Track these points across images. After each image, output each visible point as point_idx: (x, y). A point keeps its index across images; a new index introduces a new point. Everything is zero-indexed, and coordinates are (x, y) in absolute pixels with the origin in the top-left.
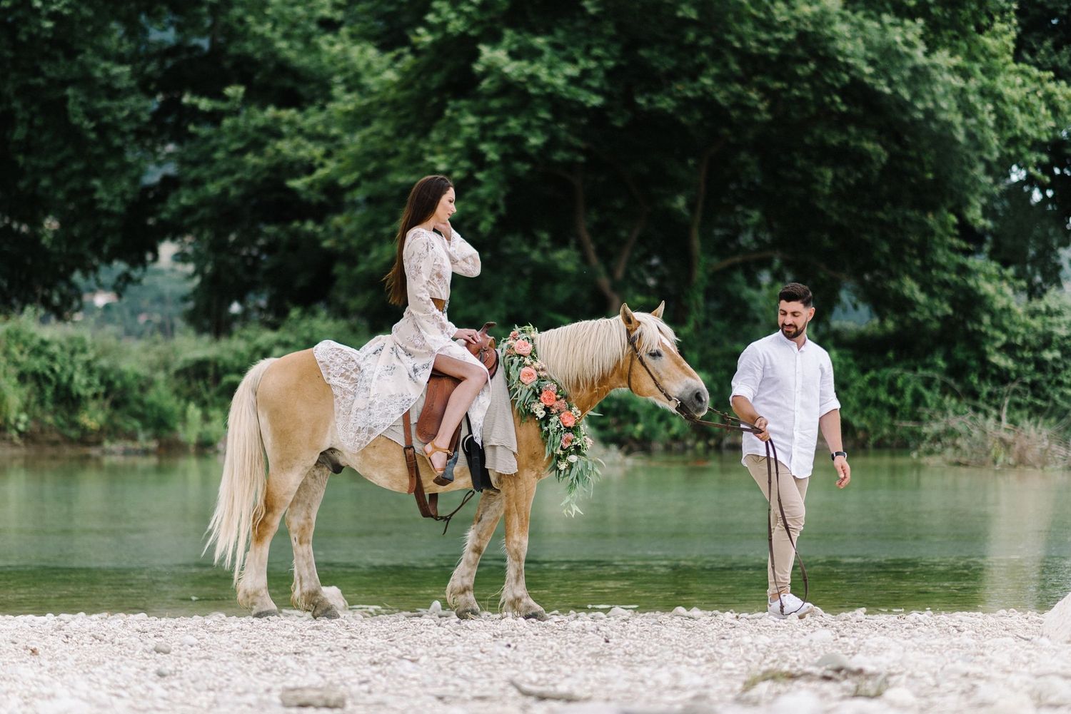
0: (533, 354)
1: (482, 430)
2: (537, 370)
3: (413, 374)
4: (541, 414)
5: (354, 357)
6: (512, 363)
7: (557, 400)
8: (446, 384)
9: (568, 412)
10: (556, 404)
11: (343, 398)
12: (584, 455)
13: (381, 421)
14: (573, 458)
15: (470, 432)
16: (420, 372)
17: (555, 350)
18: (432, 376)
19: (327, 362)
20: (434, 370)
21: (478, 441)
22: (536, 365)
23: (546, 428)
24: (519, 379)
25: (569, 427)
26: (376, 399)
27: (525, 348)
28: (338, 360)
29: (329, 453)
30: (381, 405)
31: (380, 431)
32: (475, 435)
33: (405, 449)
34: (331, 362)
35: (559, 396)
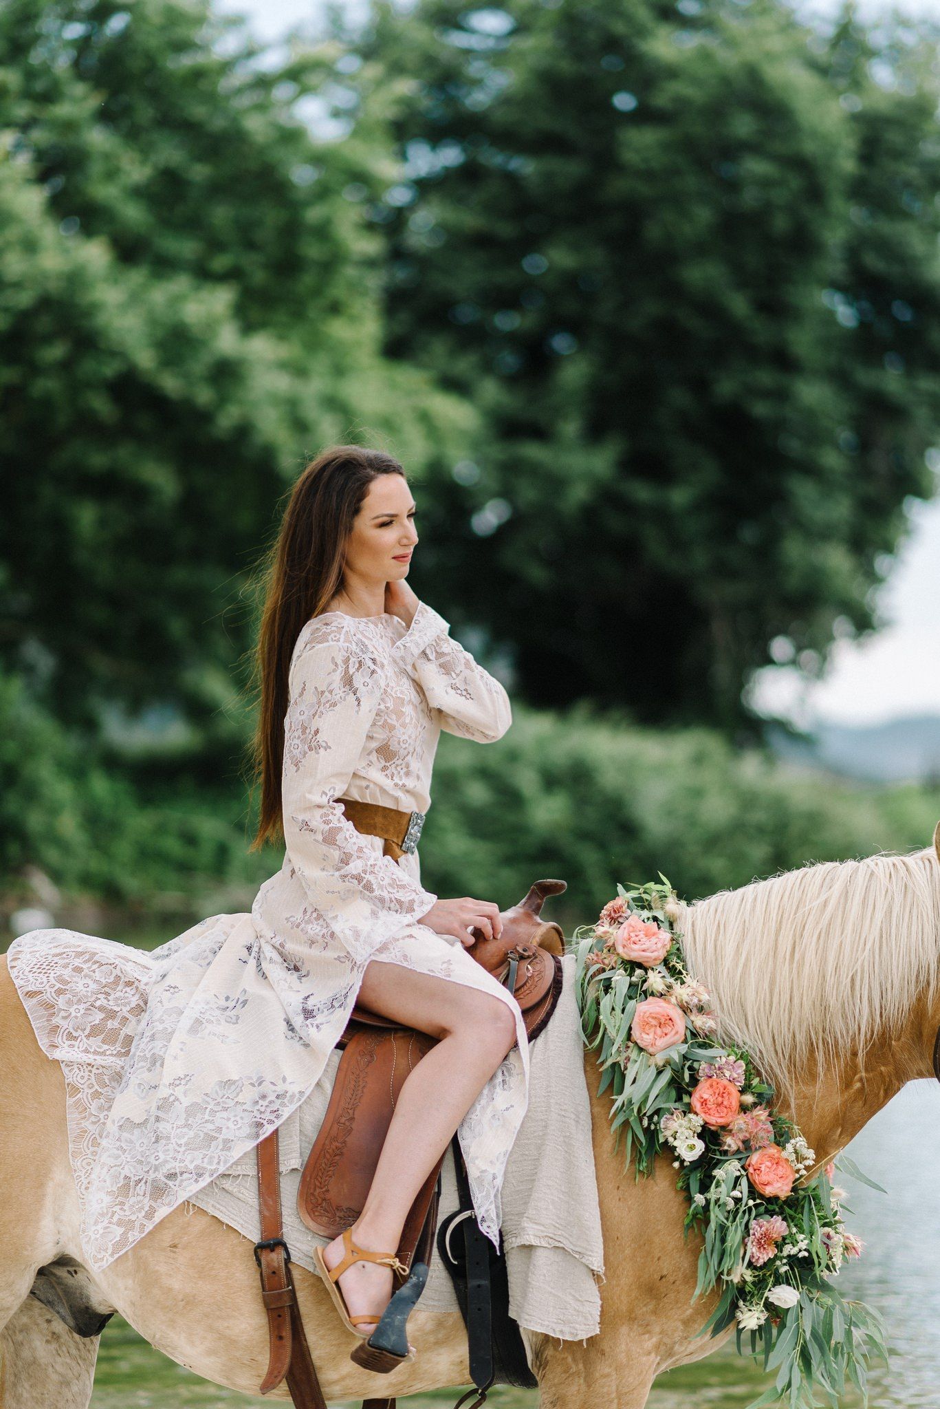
0: (674, 961)
1: (500, 1194)
2: (685, 1009)
3: (298, 1021)
4: (690, 1149)
5: (132, 971)
6: (607, 987)
7: (744, 1108)
8: (397, 1048)
9: (773, 1150)
10: (740, 1122)
11: (97, 1095)
12: (824, 1287)
13: (191, 1160)
14: (785, 1296)
15: (466, 1201)
16: (319, 1019)
17: (738, 952)
18: (353, 1027)
19: (49, 995)
20: (360, 1008)
21: (490, 1230)
22: (681, 992)
23: (699, 1199)
24: (629, 1036)
25: (773, 1200)
26: (179, 1091)
27: (647, 944)
28: (80, 985)
29: (62, 1272)
30: (192, 1110)
31: (187, 1190)
32: (479, 1212)
33: (260, 1249)
34: (60, 992)
35: (749, 1099)
